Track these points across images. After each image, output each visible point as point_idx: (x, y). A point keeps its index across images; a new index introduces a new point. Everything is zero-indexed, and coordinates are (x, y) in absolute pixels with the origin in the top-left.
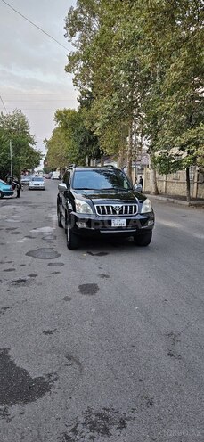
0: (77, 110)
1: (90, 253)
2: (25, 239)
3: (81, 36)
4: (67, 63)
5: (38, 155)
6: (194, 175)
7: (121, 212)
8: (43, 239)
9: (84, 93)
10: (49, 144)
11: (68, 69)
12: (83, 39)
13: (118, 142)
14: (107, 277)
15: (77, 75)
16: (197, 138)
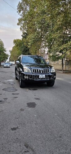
0: (21, 40)
1: (30, 89)
2: (2, 84)
3: (23, 12)
4: (18, 22)
5: (7, 55)
6: (64, 62)
7: (43, 72)
8: (9, 84)
9: (24, 33)
10: (11, 52)
11: (18, 24)
12: (24, 13)
13: (36, 50)
14: (39, 99)
15: (21, 26)
16: (67, 47)
